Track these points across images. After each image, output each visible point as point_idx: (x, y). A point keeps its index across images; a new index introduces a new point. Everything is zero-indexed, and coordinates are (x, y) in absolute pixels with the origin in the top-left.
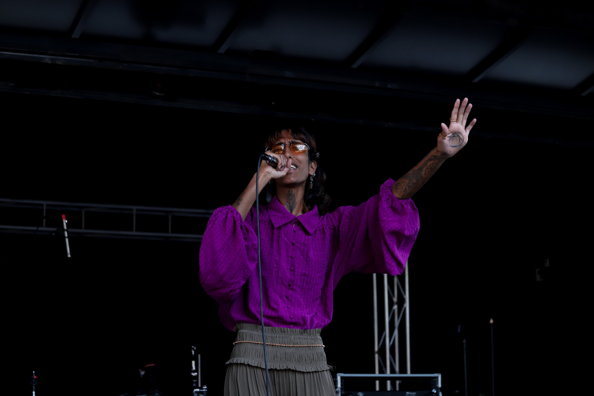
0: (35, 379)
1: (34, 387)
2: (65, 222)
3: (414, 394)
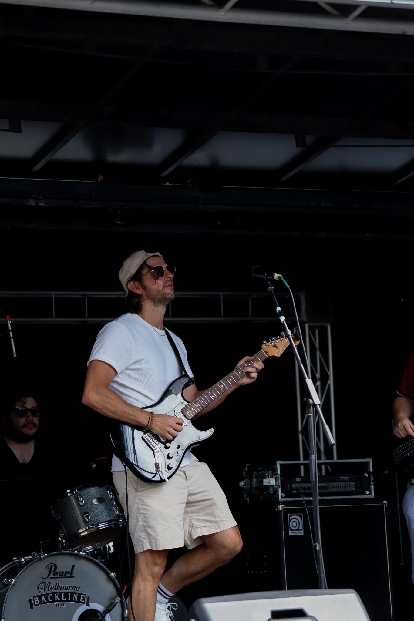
2: (9, 322)
3: (347, 478)
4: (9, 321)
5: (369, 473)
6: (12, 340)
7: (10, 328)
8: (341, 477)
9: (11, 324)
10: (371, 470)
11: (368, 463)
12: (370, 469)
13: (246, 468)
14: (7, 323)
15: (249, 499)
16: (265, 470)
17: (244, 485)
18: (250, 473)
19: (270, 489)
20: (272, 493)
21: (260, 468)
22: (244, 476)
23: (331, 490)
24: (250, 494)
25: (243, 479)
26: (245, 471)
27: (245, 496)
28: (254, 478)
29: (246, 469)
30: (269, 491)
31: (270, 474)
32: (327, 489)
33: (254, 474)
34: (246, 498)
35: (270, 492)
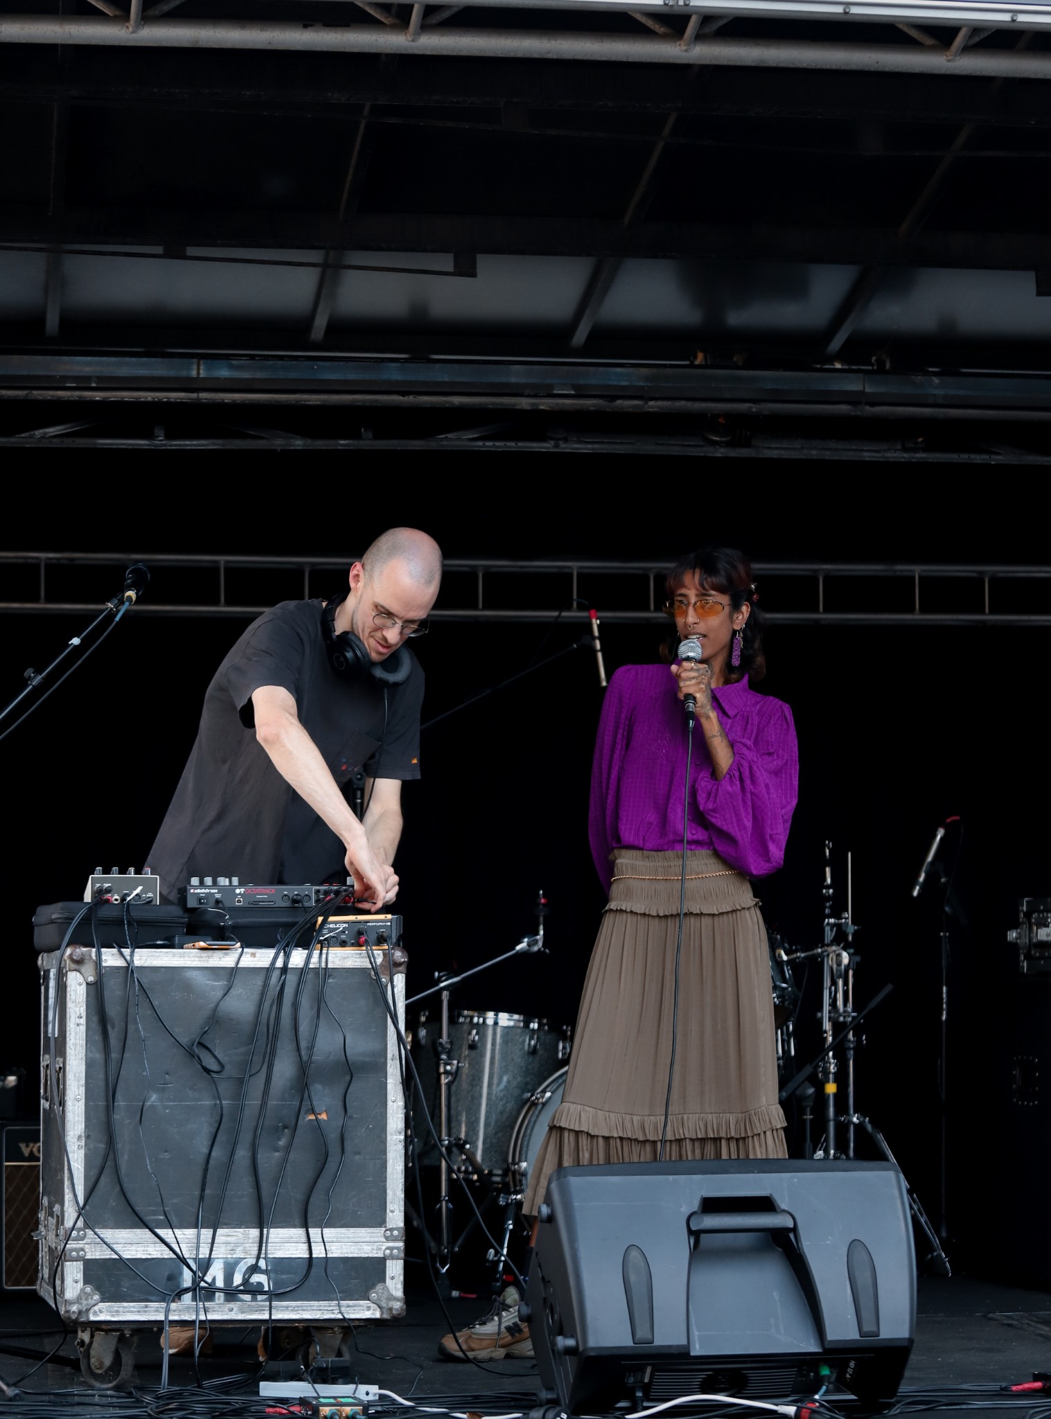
0: (544, 905)
1: (541, 919)
2: (595, 623)
4: (594, 621)
6: (600, 655)
7: (596, 633)
9: (599, 626)
13: (1023, 905)
14: (590, 625)
15: (1027, 963)
17: (1017, 938)
18: (1028, 915)
21: (1042, 907)
22: (1021, 920)
24: (1028, 957)
25: (1015, 926)
26: (1023, 911)
27: (1022, 957)
29: (1025, 908)
34: (1023, 962)
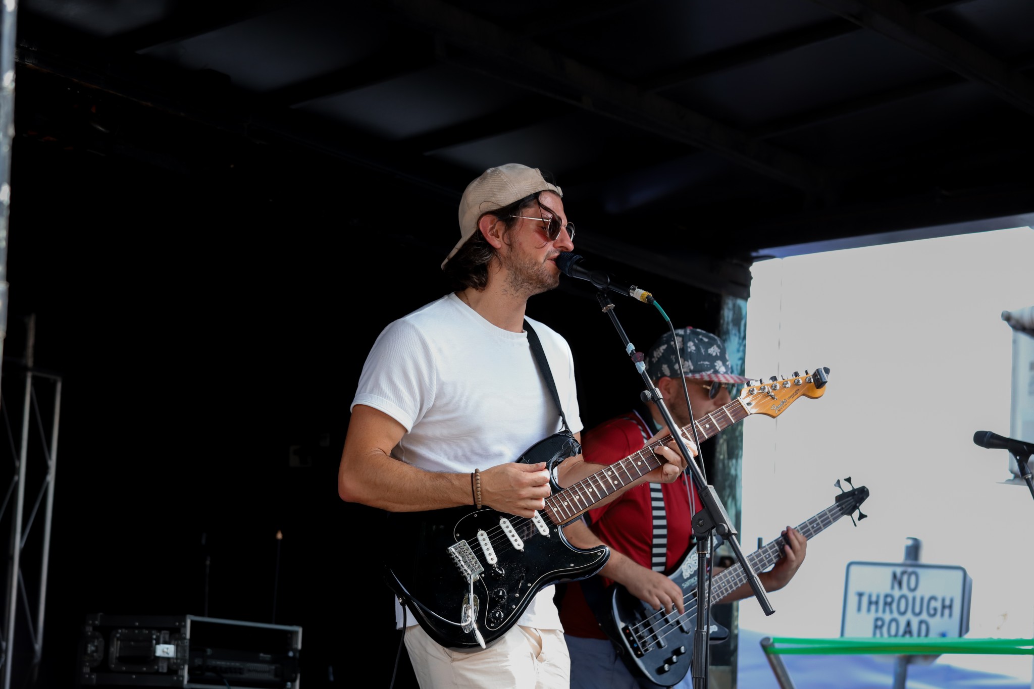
3: (268, 657)
5: (295, 650)
8: (262, 655)
10: (299, 646)
11: (296, 633)
12: (297, 643)
16: (150, 628)
19: (160, 664)
20: (165, 670)
23: (246, 676)
28: (115, 640)
30: (156, 667)
31: (164, 637)
32: (241, 673)
33: (118, 633)
35: (158, 669)
